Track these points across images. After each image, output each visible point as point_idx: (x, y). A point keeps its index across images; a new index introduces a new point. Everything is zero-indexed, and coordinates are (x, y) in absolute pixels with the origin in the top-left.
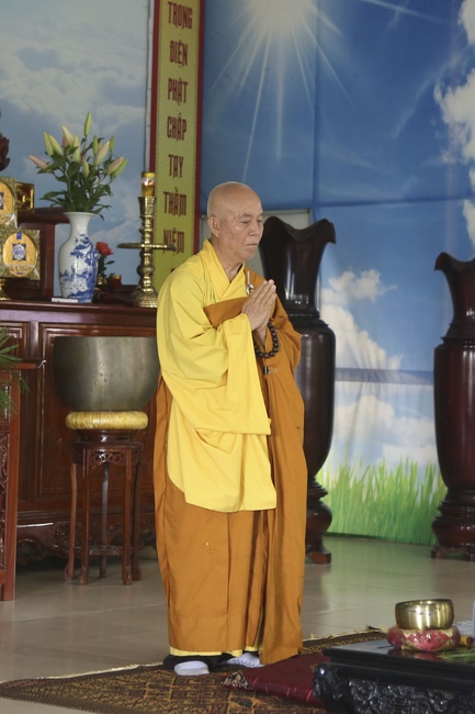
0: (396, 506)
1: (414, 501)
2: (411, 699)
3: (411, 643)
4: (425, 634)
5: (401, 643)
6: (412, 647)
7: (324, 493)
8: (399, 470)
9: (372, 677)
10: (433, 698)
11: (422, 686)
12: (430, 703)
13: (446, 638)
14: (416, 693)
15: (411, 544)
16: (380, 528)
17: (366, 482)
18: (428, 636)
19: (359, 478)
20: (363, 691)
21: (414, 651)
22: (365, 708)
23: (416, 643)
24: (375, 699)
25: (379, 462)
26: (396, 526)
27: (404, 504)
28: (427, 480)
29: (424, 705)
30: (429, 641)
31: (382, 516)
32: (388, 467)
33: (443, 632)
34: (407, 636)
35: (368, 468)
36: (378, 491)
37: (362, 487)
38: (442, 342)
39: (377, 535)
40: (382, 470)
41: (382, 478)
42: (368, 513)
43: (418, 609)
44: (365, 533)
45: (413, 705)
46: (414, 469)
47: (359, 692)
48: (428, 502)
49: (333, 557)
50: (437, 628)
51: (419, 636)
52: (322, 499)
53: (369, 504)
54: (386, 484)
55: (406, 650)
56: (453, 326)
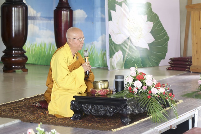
0: (40, 55)
1: (45, 54)
2: (102, 109)
3: (98, 93)
4: (102, 90)
5: (96, 93)
6: (99, 94)
7: (25, 52)
8: (41, 45)
9: (89, 103)
10: (109, 108)
11: (105, 105)
12: (108, 110)
13: (108, 91)
14: (103, 107)
15: (45, 65)
16: (35, 61)
17: (31, 49)
18: (103, 91)
19: (29, 47)
20: (86, 107)
21: (99, 95)
22: (87, 112)
23: (100, 93)
24: (91, 109)
25: (34, 43)
26: (40, 61)
27: (42, 54)
28: (49, 47)
29: (106, 110)
30: (104, 92)
31: (36, 58)
32: (37, 44)
33: (107, 89)
34: (97, 91)
35: (31, 44)
36: (35, 51)
37: (30, 50)
38: (56, 8)
39: (34, 63)
40: (35, 45)
41: (35, 47)
42: (32, 57)
43: (99, 84)
44: (31, 63)
45: (102, 110)
46: (45, 45)
47: (85, 108)
48: (49, 53)
49: (28, 70)
50: (105, 89)
51: (101, 91)
52: (25, 54)
53: (32, 55)
54: (37, 49)
55: (96, 95)
56: (59, 4)
